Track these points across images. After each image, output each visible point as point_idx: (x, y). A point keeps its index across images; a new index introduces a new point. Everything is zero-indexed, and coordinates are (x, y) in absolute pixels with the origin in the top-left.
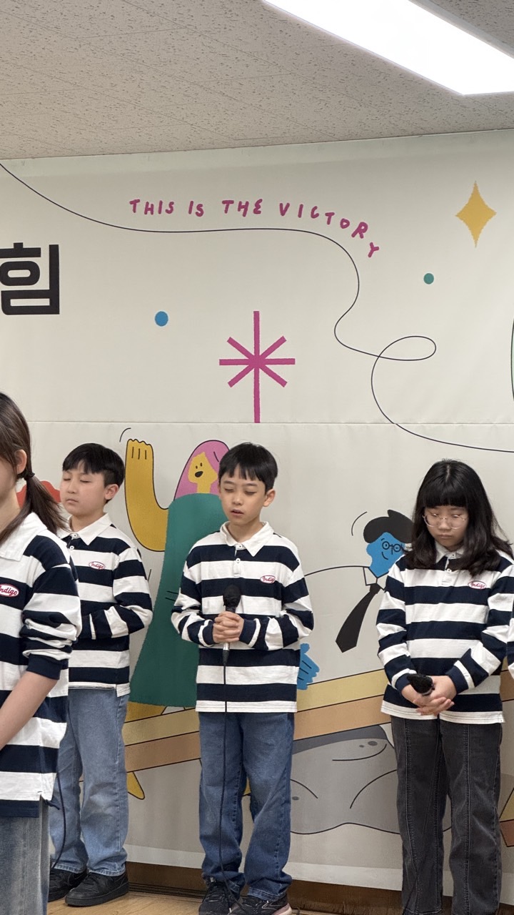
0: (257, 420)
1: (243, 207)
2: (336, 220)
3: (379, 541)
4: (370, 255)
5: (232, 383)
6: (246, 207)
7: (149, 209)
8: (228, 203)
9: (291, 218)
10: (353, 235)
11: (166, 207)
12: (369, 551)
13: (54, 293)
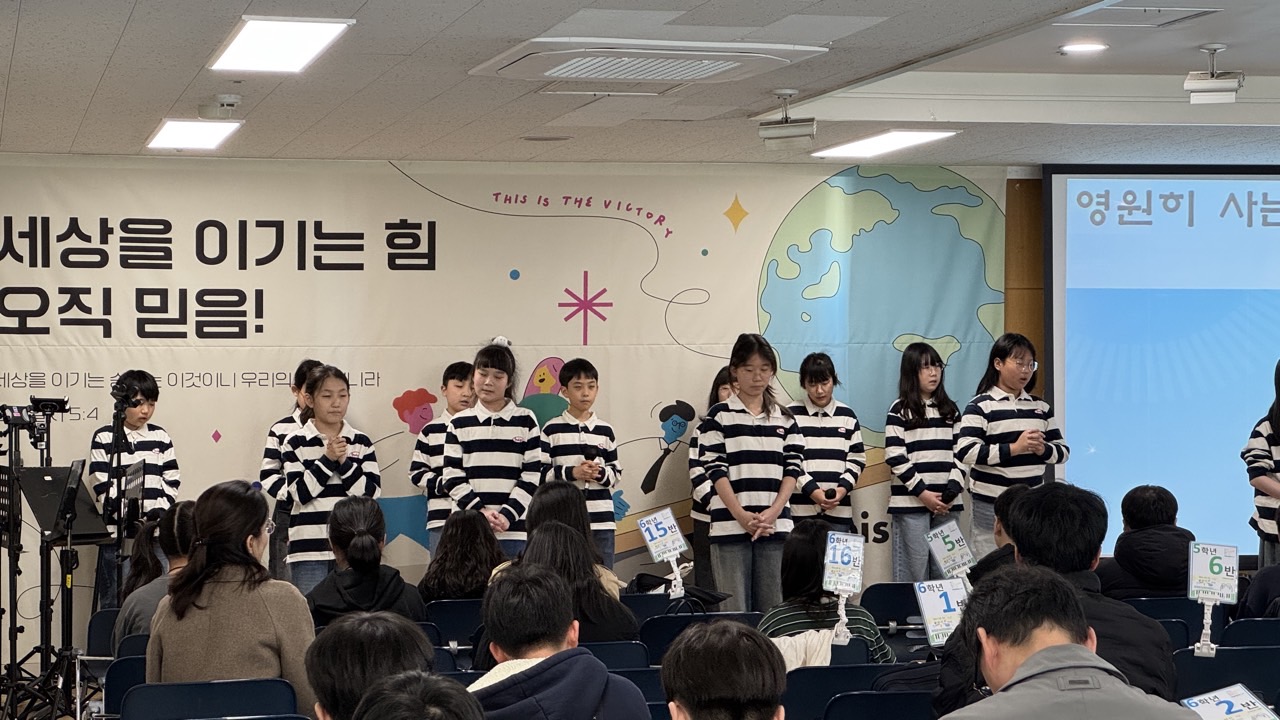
0: (585, 343)
1: (579, 202)
2: (644, 213)
3: (670, 421)
4: (666, 236)
5: (567, 319)
6: (581, 201)
7: (508, 199)
8: (567, 198)
9: (612, 210)
10: (655, 223)
11: (520, 198)
12: (663, 427)
13: (431, 255)
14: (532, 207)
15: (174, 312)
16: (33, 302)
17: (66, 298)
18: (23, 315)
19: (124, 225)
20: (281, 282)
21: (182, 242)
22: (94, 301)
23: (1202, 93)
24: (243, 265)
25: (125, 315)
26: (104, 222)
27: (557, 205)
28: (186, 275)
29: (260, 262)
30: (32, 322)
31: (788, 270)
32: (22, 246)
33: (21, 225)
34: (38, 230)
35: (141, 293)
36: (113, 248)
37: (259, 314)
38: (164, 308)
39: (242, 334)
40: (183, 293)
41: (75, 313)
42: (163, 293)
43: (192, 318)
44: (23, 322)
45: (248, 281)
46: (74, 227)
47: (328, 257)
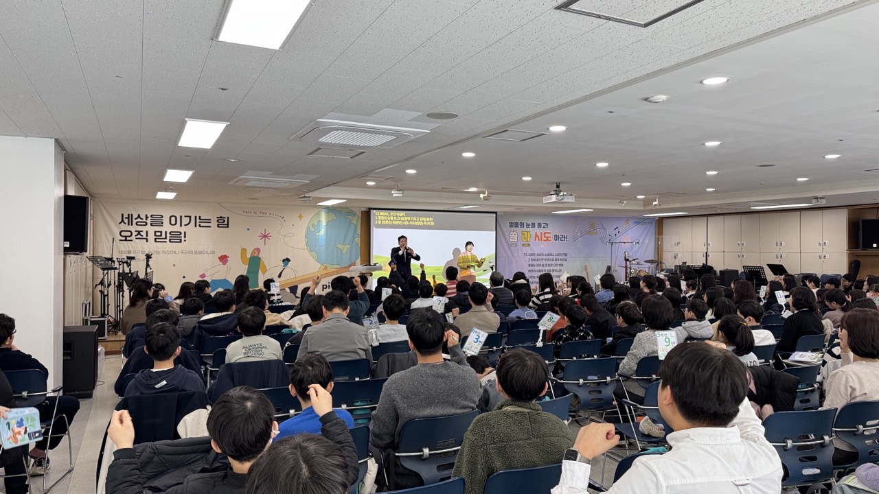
0: (265, 245)
2: (279, 216)
3: (285, 262)
4: (284, 221)
5: (261, 239)
6: (264, 213)
7: (247, 212)
8: (261, 212)
9: (271, 215)
10: (282, 218)
11: (250, 212)
12: (283, 264)
13: (228, 224)
14: (252, 214)
15: (164, 236)
16: (129, 234)
17: (137, 233)
18: (126, 237)
19: (151, 216)
20: (190, 230)
21: (166, 220)
22: (144, 234)
23: (395, 194)
24: (181, 226)
25: (151, 237)
26: (146, 215)
27: (258, 214)
28: (167, 228)
29: (185, 225)
30: (128, 238)
31: (312, 229)
32: (126, 221)
33: (126, 216)
34: (130, 217)
35: (155, 232)
36: (149, 221)
37: (185, 237)
38: (161, 235)
39: (181, 242)
40: (166, 232)
41: (139, 236)
42: (161, 232)
43: (168, 238)
44: (126, 239)
45: (182, 230)
46: (139, 216)
47: (202, 224)
